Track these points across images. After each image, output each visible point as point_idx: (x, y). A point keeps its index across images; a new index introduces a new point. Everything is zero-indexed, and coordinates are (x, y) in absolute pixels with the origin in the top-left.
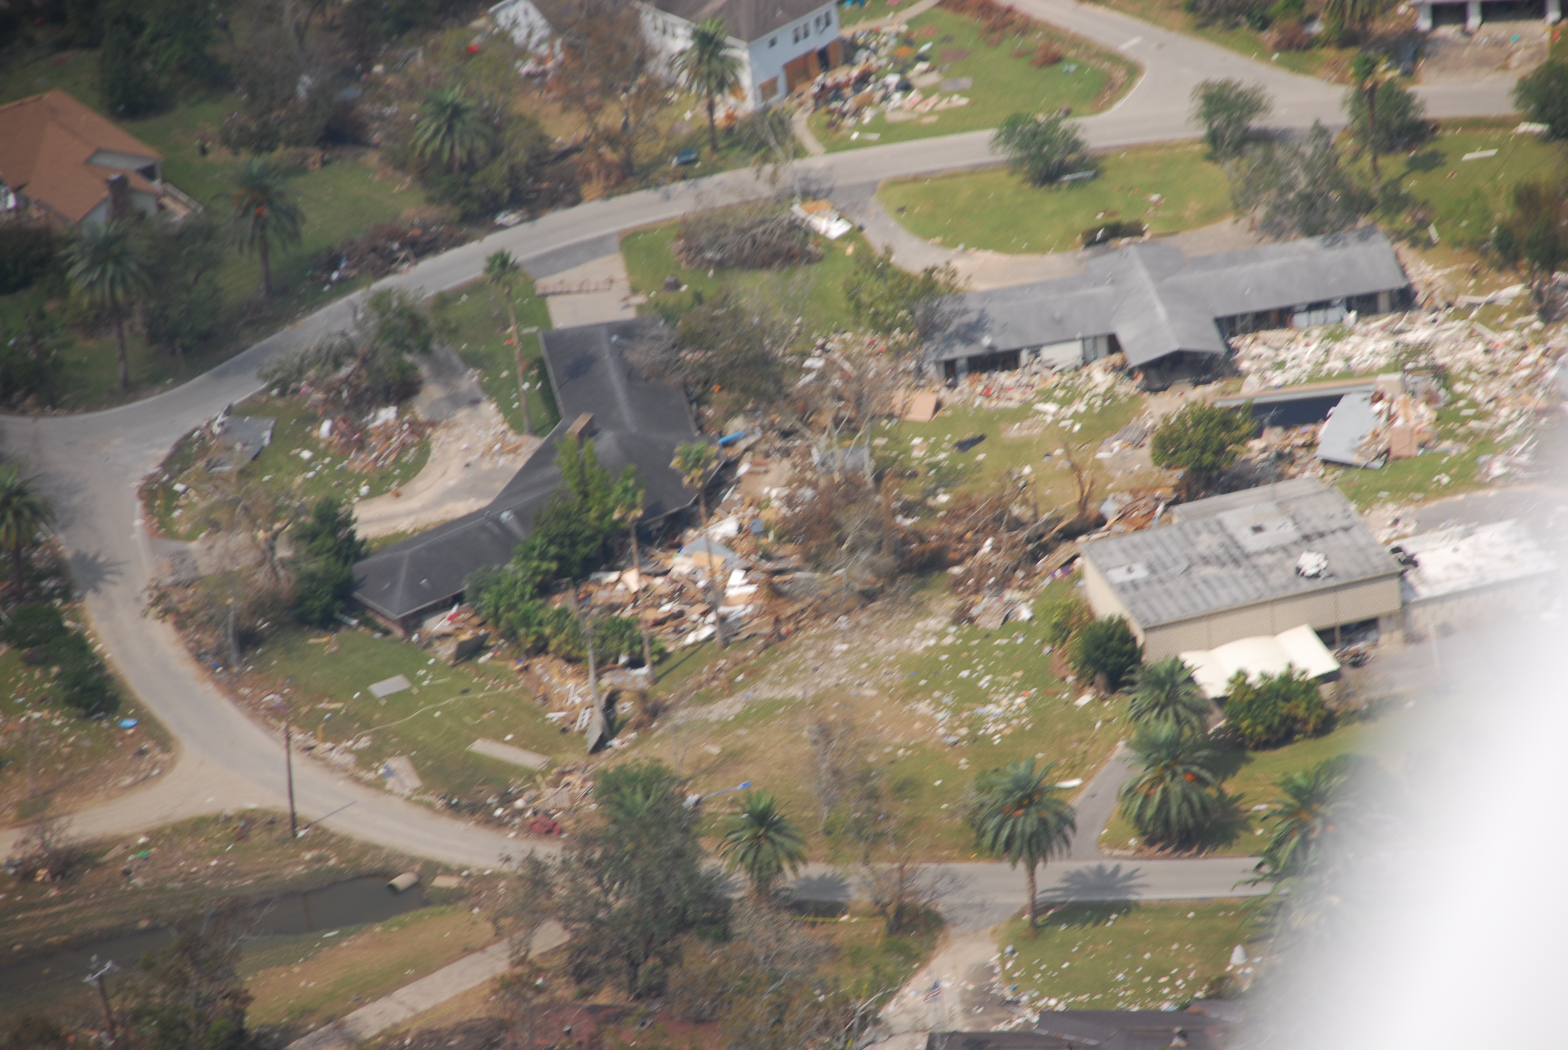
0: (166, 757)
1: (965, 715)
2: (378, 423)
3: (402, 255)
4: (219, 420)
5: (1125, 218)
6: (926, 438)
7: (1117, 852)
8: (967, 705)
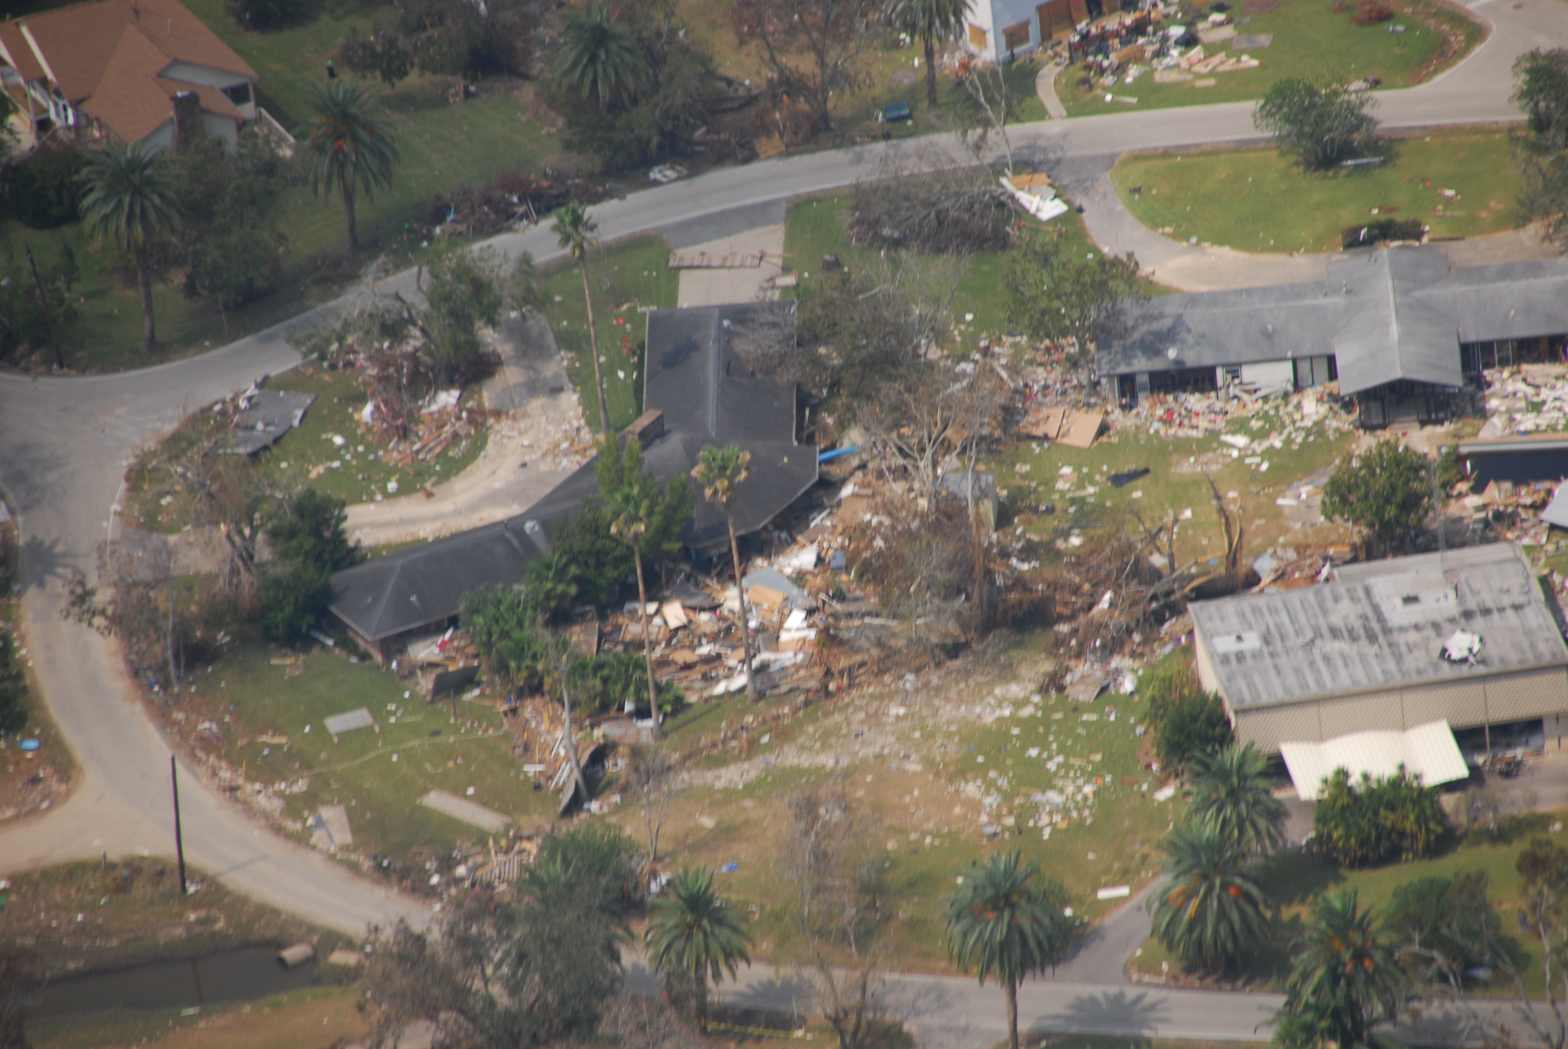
0: (63, 788)
1: (1017, 801)
2: (434, 408)
3: (521, 210)
4: (249, 393)
5: (1400, 217)
6: (1077, 468)
7: (1147, 978)
8: (1023, 790)
